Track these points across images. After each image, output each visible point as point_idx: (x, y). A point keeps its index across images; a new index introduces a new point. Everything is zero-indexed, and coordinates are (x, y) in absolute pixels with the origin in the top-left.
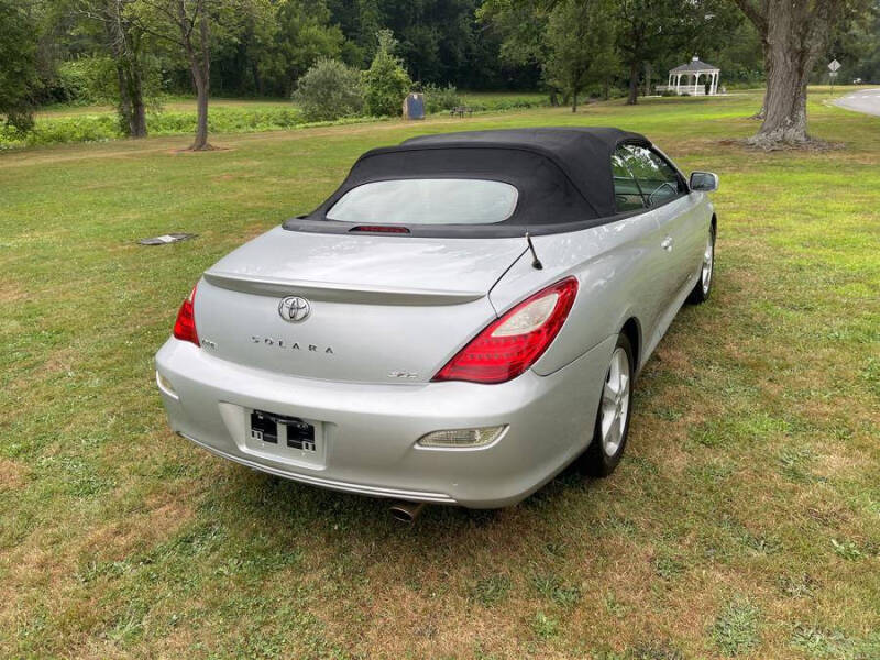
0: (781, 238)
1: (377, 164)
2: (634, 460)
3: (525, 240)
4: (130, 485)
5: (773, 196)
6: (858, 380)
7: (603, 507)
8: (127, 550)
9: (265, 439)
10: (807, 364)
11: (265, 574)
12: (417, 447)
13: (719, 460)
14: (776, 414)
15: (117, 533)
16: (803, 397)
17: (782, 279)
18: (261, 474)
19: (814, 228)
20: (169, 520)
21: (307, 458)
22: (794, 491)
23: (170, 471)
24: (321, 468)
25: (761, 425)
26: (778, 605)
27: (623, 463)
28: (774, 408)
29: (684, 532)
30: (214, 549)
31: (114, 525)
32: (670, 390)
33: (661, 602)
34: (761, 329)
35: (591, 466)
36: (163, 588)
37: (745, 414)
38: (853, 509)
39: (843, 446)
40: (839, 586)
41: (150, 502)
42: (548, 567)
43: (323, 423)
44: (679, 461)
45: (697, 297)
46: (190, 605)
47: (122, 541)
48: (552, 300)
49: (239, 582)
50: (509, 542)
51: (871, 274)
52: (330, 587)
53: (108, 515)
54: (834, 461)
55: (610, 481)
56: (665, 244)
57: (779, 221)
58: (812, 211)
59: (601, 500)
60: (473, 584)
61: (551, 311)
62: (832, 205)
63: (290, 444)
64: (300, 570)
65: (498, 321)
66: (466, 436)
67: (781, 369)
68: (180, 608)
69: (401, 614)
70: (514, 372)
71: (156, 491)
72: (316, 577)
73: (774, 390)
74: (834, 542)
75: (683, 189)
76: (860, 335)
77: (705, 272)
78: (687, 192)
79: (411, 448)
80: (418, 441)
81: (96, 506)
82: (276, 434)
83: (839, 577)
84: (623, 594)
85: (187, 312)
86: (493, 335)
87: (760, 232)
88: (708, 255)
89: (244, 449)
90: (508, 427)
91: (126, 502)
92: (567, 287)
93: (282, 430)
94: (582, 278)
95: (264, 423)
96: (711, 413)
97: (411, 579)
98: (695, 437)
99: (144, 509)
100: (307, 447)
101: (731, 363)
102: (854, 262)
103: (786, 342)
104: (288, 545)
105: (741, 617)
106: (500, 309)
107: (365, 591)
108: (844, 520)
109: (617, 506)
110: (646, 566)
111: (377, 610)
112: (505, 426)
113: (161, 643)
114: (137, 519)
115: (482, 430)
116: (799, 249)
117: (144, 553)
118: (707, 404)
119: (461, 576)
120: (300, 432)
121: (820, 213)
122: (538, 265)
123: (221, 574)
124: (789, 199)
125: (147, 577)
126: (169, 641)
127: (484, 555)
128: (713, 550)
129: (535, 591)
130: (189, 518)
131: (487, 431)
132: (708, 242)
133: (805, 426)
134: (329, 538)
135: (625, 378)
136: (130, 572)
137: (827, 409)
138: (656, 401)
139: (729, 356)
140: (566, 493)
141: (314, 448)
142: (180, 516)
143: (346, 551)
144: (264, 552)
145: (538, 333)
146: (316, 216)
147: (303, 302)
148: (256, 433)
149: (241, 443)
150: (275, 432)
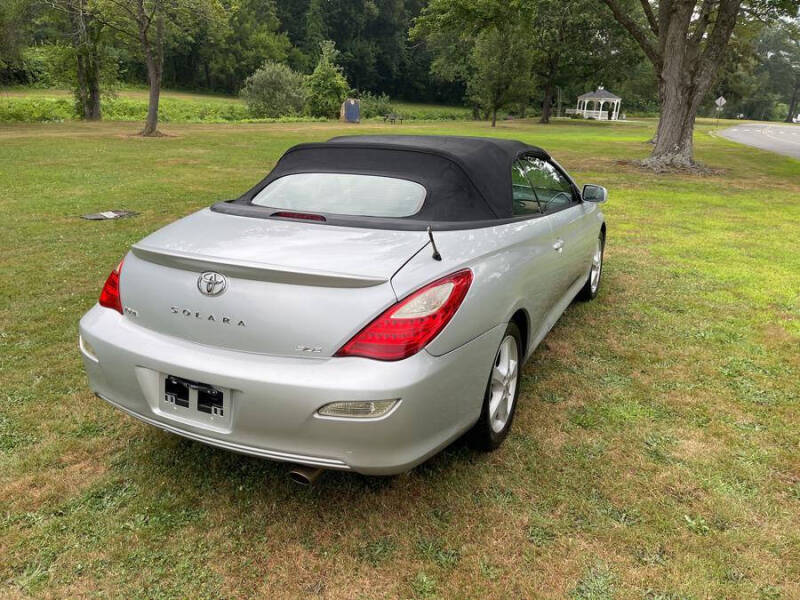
0: (662, 248)
1: (302, 158)
2: (518, 437)
3: (427, 234)
4: (50, 442)
5: (659, 212)
6: (718, 375)
7: (487, 479)
8: (41, 502)
9: (177, 403)
10: (675, 359)
11: (169, 529)
12: (316, 416)
13: (593, 440)
14: (645, 402)
15: (33, 486)
16: (669, 388)
17: (660, 284)
18: (175, 437)
19: (691, 242)
20: (82, 477)
21: (217, 423)
22: (655, 471)
23: (88, 430)
24: (227, 432)
25: (631, 411)
26: (634, 572)
27: (508, 440)
28: (643, 396)
29: (556, 503)
30: (123, 505)
31: (30, 478)
32: (556, 377)
33: (531, 566)
34: (640, 327)
35: (478, 441)
36: (71, 539)
37: (618, 401)
38: (705, 489)
39: (701, 432)
40: (689, 558)
41: (66, 458)
42: (432, 530)
43: (232, 391)
44: (558, 440)
45: (585, 295)
46: (94, 555)
47: (37, 494)
48: (447, 289)
49: (143, 537)
50: (399, 507)
51: (737, 284)
52: (229, 543)
53: (25, 468)
54: (691, 445)
55: (495, 455)
56: (555, 246)
57: (661, 233)
58: (690, 226)
59: (486, 473)
60: (363, 545)
61: (447, 298)
62: (709, 222)
63: (200, 409)
64: (203, 527)
65: (398, 304)
66: (361, 407)
67: (653, 362)
68: (85, 558)
69: (293, 570)
70: (410, 351)
71: (74, 448)
72: (217, 534)
73: (645, 380)
74: (687, 518)
75: (576, 199)
76: (723, 336)
77: (594, 274)
78: (580, 202)
79: (311, 416)
80: (318, 410)
81: (15, 460)
82: (187, 399)
83: (689, 549)
84: (497, 558)
85: (113, 281)
86: (392, 317)
87: (644, 241)
88: (597, 258)
89: (157, 411)
90: (401, 402)
91: (44, 457)
92: (462, 279)
93: (193, 396)
94: (478, 272)
95: (177, 388)
96: (590, 399)
97: (305, 538)
98: (574, 419)
99: (60, 465)
100: (216, 412)
101: (611, 356)
102: (723, 272)
103: (658, 339)
104: (194, 503)
105: (600, 582)
106: (401, 293)
107: (262, 549)
108: (697, 498)
109: (500, 478)
110: (519, 533)
111: (271, 567)
112: (398, 400)
113: (64, 589)
114: (52, 473)
115: (377, 402)
116: (677, 258)
117: (56, 506)
118: (587, 389)
119: (353, 537)
120: (211, 398)
121: (697, 229)
122: (437, 257)
123: (127, 529)
124: (670, 215)
125: (57, 528)
126: (72, 587)
127: (377, 519)
128: (580, 520)
129: (419, 553)
130: (103, 475)
131: (381, 404)
132: (598, 247)
133: (670, 414)
134: (233, 499)
135: (513, 364)
136: (42, 522)
137: (689, 399)
138: (542, 385)
139: (609, 349)
140: (455, 464)
141: (222, 413)
142: (94, 472)
143: (249, 510)
144: (171, 509)
145: (433, 317)
146: (243, 201)
147: (220, 278)
148: (169, 397)
149: (155, 406)
150: (186, 397)
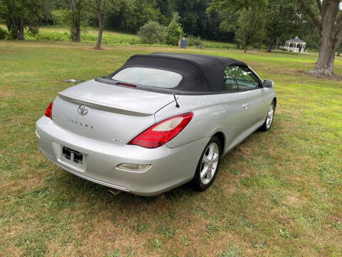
0: (307, 111)
1: (136, 61)
2: (215, 187)
3: (173, 95)
4: (24, 169)
5: (311, 95)
6: (315, 170)
7: (196, 203)
8: (15, 192)
9: (66, 158)
10: (298, 160)
11: (60, 208)
12: (117, 168)
13: (248, 192)
14: (277, 178)
15: (13, 185)
16: (291, 173)
17: (300, 127)
19: (322, 109)
20: (33, 184)
21: (79, 167)
22: (272, 208)
23: (41, 166)
24: (84, 171)
25: (269, 181)
26: (249, 250)
27: (210, 188)
28: (276, 175)
29: (223, 217)
30: (45, 197)
31: (13, 182)
32: (240, 163)
33: (205, 242)
34: (285, 145)
36: (22, 208)
37: (265, 176)
38: (293, 219)
39: (299, 194)
40: (276, 248)
41: (29, 176)
42: (166, 222)
43: (86, 155)
44: (232, 190)
46: (28, 215)
47: (14, 189)
48: (180, 120)
49: (49, 210)
50: (155, 211)
51: (338, 130)
52: (82, 217)
53: (13, 178)
54: (293, 199)
55: (203, 194)
56: (244, 106)
57: (309, 105)
58: (323, 102)
59: (196, 201)
60: (136, 224)
61: (180, 122)
62: (333, 101)
63: (74, 161)
64: (73, 209)
65: (156, 125)
66: (135, 166)
67: (286, 161)
68: (25, 216)
69: (104, 231)
70: (160, 144)
71: (33, 173)
72: (78, 213)
73: (280, 168)
74: (281, 231)
75: (260, 86)
76: (323, 153)
77: (268, 120)
78: (262, 87)
79: (114, 168)
80: (118, 166)
81: (10, 174)
82: (70, 156)
83: (277, 244)
84: (191, 237)
85: (50, 107)
86: (153, 130)
87: (300, 107)
88: (271, 113)
89: (59, 160)
90: (151, 166)
91: (20, 175)
93: (72, 155)
94: (196, 114)
95: (67, 151)
96: (252, 174)
97: (114, 219)
98: (242, 182)
99: (26, 178)
100: (80, 163)
101: (268, 156)
102: (333, 124)
103: (292, 151)
104: (73, 199)
105: (233, 253)
107: (95, 221)
108: (288, 223)
109: (202, 204)
110: (203, 228)
111: (96, 229)
113: (14, 227)
114: (22, 182)
115: (142, 165)
116: (312, 116)
117: (20, 194)
118: (252, 170)
119: (132, 221)
120: (78, 157)
121: (327, 103)
122: (178, 106)
123: (44, 206)
124: (316, 97)
125: (17, 203)
126: (17, 227)
127: (144, 214)
128: (231, 225)
129: (159, 230)
130: (42, 184)
131: (144, 166)
132: (272, 107)
133: (287, 185)
134: (89, 199)
135: (216, 156)
136: (13, 200)
137: (298, 179)
138: (233, 166)
139: (268, 153)
141: (82, 163)
142: (39, 183)
143: (93, 205)
144: (63, 201)
146: (108, 78)
148: (64, 155)
149: (58, 158)
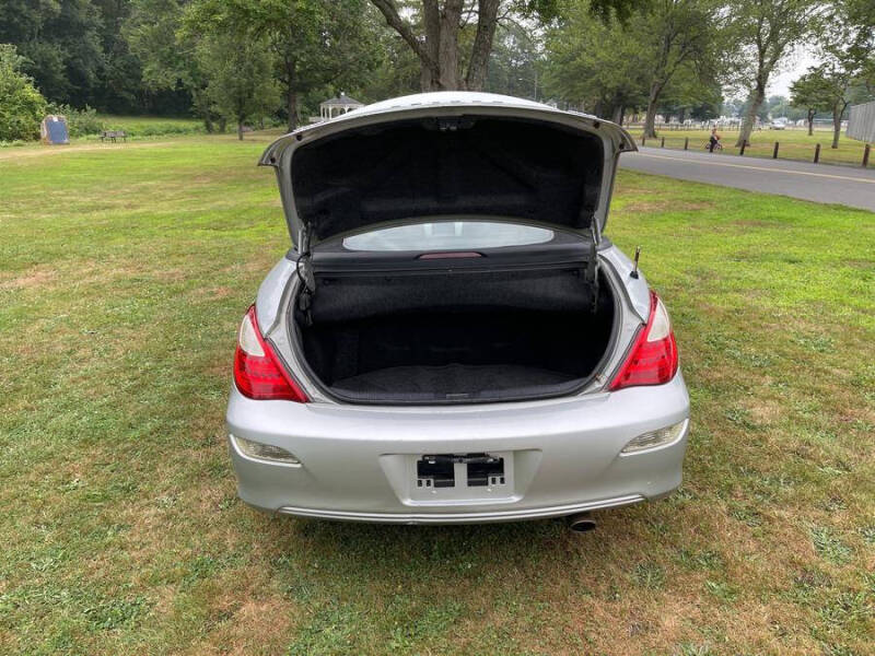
9: (436, 485)
12: (623, 455)
21: (495, 494)
24: (515, 499)
43: (516, 453)
63: (470, 484)
79: (618, 456)
80: (624, 448)
82: (452, 476)
86: (648, 341)
89: (408, 502)
93: (461, 471)
100: (494, 481)
122: (635, 275)
131: (674, 427)
141: (502, 481)
148: (424, 481)
149: (404, 497)
150: (451, 475)
